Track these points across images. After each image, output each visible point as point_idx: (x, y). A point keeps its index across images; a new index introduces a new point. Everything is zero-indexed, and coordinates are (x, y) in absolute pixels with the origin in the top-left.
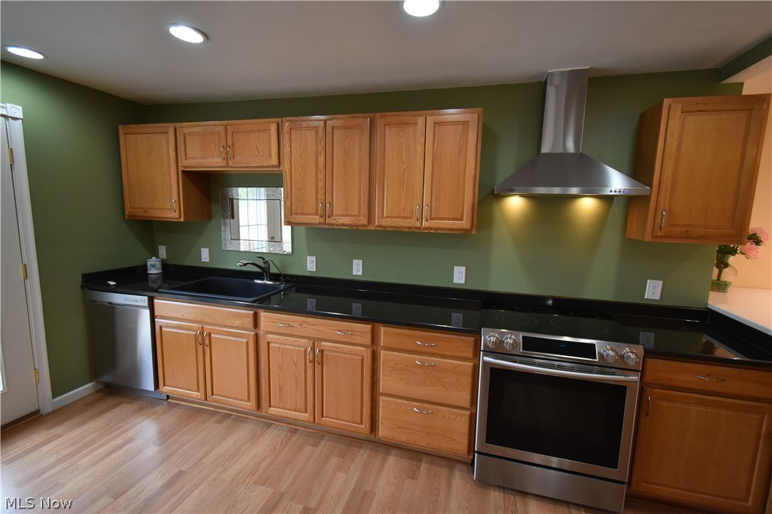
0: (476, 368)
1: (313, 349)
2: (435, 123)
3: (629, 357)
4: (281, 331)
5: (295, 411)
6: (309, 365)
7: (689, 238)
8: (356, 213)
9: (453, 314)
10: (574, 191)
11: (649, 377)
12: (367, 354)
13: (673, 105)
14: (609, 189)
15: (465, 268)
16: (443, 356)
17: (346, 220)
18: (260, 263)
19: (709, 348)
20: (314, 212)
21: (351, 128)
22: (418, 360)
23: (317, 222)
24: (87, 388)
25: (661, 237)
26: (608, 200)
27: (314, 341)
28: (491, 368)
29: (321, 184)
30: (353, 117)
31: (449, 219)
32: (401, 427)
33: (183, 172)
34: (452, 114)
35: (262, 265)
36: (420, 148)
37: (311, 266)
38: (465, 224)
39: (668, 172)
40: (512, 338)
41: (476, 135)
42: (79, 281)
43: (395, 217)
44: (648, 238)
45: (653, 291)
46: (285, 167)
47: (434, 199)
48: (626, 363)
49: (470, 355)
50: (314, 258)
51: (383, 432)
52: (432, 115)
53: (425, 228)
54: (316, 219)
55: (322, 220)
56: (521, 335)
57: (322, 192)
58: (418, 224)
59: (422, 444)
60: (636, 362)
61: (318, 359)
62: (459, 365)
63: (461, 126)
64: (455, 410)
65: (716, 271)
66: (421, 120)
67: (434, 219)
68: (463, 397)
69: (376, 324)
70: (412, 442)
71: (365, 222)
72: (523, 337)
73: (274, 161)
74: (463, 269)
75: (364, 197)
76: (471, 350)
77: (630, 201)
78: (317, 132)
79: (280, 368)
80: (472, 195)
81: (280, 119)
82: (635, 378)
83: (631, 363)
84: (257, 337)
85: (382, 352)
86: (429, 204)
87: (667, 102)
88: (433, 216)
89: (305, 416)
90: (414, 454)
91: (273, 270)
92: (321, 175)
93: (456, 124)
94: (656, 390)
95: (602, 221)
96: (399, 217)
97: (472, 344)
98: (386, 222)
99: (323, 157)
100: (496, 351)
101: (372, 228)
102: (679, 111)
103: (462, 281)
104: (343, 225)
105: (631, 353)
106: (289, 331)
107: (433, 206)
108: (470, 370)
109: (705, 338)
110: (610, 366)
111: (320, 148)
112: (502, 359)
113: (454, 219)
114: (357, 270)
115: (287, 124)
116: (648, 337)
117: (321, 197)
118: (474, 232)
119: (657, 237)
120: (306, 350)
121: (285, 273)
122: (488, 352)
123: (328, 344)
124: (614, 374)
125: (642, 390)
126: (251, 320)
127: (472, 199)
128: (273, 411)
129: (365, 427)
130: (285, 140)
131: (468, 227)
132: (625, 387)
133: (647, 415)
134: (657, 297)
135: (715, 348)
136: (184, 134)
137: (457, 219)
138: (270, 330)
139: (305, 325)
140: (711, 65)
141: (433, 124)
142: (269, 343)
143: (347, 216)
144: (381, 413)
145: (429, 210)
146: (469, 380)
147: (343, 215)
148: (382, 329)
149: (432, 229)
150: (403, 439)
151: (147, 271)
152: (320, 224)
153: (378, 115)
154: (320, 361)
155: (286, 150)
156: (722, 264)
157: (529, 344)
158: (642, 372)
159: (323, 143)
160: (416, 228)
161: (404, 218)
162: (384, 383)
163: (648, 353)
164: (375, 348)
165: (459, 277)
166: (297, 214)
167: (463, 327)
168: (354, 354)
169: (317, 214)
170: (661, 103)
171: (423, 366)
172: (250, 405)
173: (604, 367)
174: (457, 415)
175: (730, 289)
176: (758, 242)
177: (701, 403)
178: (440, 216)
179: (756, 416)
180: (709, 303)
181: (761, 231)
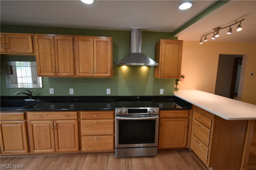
0: (114, 121)
1: (53, 124)
2: (97, 41)
3: (156, 111)
4: (38, 119)
5: (47, 149)
6: (52, 130)
7: (168, 77)
8: (69, 71)
9: (107, 104)
10: (142, 64)
11: (161, 116)
12: (76, 122)
13: (163, 41)
14: (150, 64)
16: (104, 119)
17: (65, 74)
18: (27, 92)
19: (175, 106)
20: (51, 71)
21: (65, 40)
22: (95, 122)
23: (53, 75)
25: (162, 77)
26: (149, 67)
27: (53, 121)
28: (119, 120)
29: (53, 61)
30: (65, 36)
31: (103, 73)
32: (90, 146)
34: (104, 38)
35: (28, 93)
36: (92, 49)
37: (52, 92)
38: (109, 75)
39: (163, 59)
40: (124, 110)
41: (110, 46)
43: (85, 73)
44: (159, 78)
45: (162, 92)
46: (36, 53)
47: (98, 66)
48: (155, 113)
49: (112, 117)
50: (53, 89)
51: (84, 149)
52: (96, 38)
53: (95, 76)
54: (52, 74)
55: (55, 74)
56: (127, 109)
57: (54, 64)
58: (93, 75)
59: (98, 150)
60: (158, 112)
61: (55, 127)
62: (109, 121)
63: (105, 42)
64: (109, 136)
65: (175, 85)
66: (92, 39)
67: (98, 73)
68: (111, 132)
69: (79, 111)
70: (94, 150)
71: (73, 75)
72: (128, 109)
73: (31, 51)
74: (110, 89)
75: (72, 66)
76: (113, 115)
77: (155, 67)
78: (50, 41)
79: (38, 134)
80: (110, 65)
81: (33, 34)
82: (157, 117)
83: (156, 113)
84: (26, 123)
85: (82, 121)
86: (96, 68)
87: (161, 40)
88: (98, 72)
89: (51, 150)
90: (95, 154)
91: (34, 95)
92: (53, 57)
93: (104, 42)
94: (163, 119)
96: (86, 73)
97: (113, 114)
98: (81, 75)
99: (53, 50)
100: (120, 115)
101: (76, 77)
102: (164, 43)
104: (64, 76)
105: (156, 110)
106: (42, 118)
107: (98, 69)
108: (113, 122)
109: (174, 103)
110: (151, 114)
111: (52, 47)
112: (122, 117)
113: (105, 73)
114: (71, 92)
115: (36, 36)
116: (161, 105)
117: (54, 65)
118: (112, 77)
119: (161, 77)
120: (50, 125)
121: (40, 95)
122: (118, 115)
123: (59, 121)
124: (152, 116)
125: (159, 120)
126: (23, 116)
127: (111, 67)
128: (36, 151)
129: (77, 149)
130: (36, 43)
131: (110, 75)
132: (155, 120)
133: (161, 126)
134: (163, 94)
135: (176, 106)
137: (106, 73)
138: (32, 119)
139: (49, 115)
140: (171, 32)
141: (96, 41)
142: (32, 125)
143: (65, 73)
144: (83, 142)
145: (96, 70)
146: (112, 125)
147: (64, 72)
148: (81, 113)
149: (98, 77)
150: (91, 150)
152: (54, 76)
153: (75, 36)
154: (56, 128)
155: (36, 47)
156: (177, 84)
157: (130, 111)
158: (159, 115)
159: (53, 45)
160: (92, 76)
161: (88, 73)
162: (83, 132)
163: (161, 109)
164: (79, 120)
165: (108, 92)
166: (43, 72)
167: (111, 108)
168: (71, 123)
169: (52, 72)
170: (160, 40)
171: (97, 123)
172: (25, 151)
173: (150, 115)
174: (109, 137)
175: (179, 90)
176: (184, 78)
177: (173, 121)
178: (100, 72)
179: (184, 122)
180: (174, 94)
181: (184, 75)
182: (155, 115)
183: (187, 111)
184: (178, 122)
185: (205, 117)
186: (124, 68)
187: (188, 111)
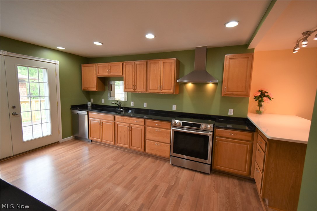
0: (171, 131)
1: (129, 126)
2: (164, 63)
3: (208, 127)
4: (121, 121)
5: (124, 144)
6: (128, 131)
7: (234, 95)
8: (143, 88)
11: (216, 134)
12: (142, 127)
15: (175, 105)
16: (163, 128)
17: (140, 90)
18: (117, 103)
20: (131, 88)
21: (141, 64)
22: (156, 129)
23: (132, 91)
24: (71, 138)
25: (225, 95)
27: (129, 124)
28: (174, 131)
29: (133, 80)
30: (142, 61)
31: (167, 90)
32: (152, 149)
33: (98, 77)
36: (159, 70)
37: (132, 104)
38: (172, 91)
39: (226, 76)
40: (179, 122)
42: (70, 107)
43: (153, 89)
45: (231, 112)
46: (124, 75)
48: (208, 129)
49: (169, 128)
50: (133, 102)
51: (147, 150)
53: (161, 93)
54: (132, 90)
55: (134, 90)
56: (182, 121)
57: (133, 82)
58: (159, 91)
59: (158, 154)
61: (130, 129)
62: (167, 131)
63: (170, 63)
64: (166, 144)
66: (160, 62)
67: (164, 90)
68: (168, 140)
69: (145, 119)
70: (155, 154)
71: (145, 91)
73: (121, 74)
75: (145, 84)
76: (170, 126)
78: (132, 66)
79: (121, 132)
81: (123, 62)
82: (211, 133)
84: (115, 123)
85: (147, 127)
87: (226, 55)
88: (163, 89)
89: (127, 146)
90: (156, 157)
91: (122, 106)
92: (133, 78)
94: (219, 138)
95: (215, 91)
96: (154, 89)
97: (170, 124)
98: (151, 91)
99: (134, 72)
100: (175, 126)
101: (147, 92)
102: (229, 58)
103: (175, 109)
104: (139, 92)
106: (123, 121)
110: (204, 130)
111: (133, 70)
112: (177, 128)
114: (145, 106)
115: (125, 63)
117: (133, 84)
118: (174, 94)
120: (127, 127)
121: (125, 107)
122: (173, 126)
123: (133, 125)
124: (205, 132)
125: (214, 137)
126: (113, 118)
128: (118, 144)
129: (142, 149)
130: (124, 68)
131: (173, 92)
132: (208, 136)
133: (216, 145)
134: (232, 114)
136: (98, 67)
137: (170, 90)
138: (118, 121)
139: (127, 119)
140: (244, 44)
142: (118, 125)
143: (140, 89)
144: (147, 145)
145: (162, 87)
146: (170, 135)
147: (139, 89)
148: (147, 120)
149: (163, 93)
150: (153, 153)
151: (87, 105)
152: (133, 91)
153: (149, 60)
154: (131, 130)
155: (124, 71)
156: (260, 105)
157: (183, 124)
158: (213, 132)
159: (134, 69)
160: (159, 92)
161: (155, 90)
162: (148, 136)
163: (215, 127)
164: (145, 126)
165: (174, 108)
166: (127, 89)
168: (140, 128)
169: (132, 89)
171: (158, 131)
172: (113, 143)
174: (167, 145)
177: (230, 142)
178: (165, 89)
179: (245, 146)
180: (248, 116)
182: (208, 131)
184: (237, 144)
186: (190, 85)
187: (251, 133)
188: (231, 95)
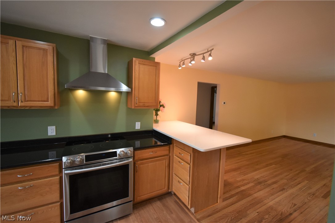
0: (61, 178)
2: (23, 46)
3: (128, 153)
7: (145, 107)
9: (49, 153)
11: (136, 158)
13: (136, 61)
14: (120, 89)
19: (156, 143)
22: (19, 187)
25: (137, 107)
26: (120, 93)
31: (39, 101)
38: (50, 103)
39: (137, 84)
40: (80, 158)
41: (52, 57)
44: (133, 108)
45: (138, 126)
47: (26, 89)
48: (128, 155)
49: (57, 173)
52: (21, 41)
53: (21, 107)
58: (15, 104)
60: (131, 154)
63: (42, 51)
65: (155, 117)
66: (11, 42)
67: (28, 101)
68: (55, 196)
72: (86, 156)
74: (54, 127)
76: (57, 170)
77: (128, 93)
80: (53, 88)
82: (131, 160)
83: (129, 155)
86: (23, 92)
87: (134, 59)
88: (27, 99)
93: (39, 50)
94: (139, 162)
95: (119, 101)
97: (58, 167)
100: (72, 166)
102: (138, 63)
103: (54, 134)
105: (128, 150)
107: (26, 92)
108: (58, 180)
109: (154, 140)
110: (123, 158)
112: (76, 169)
113: (42, 101)
116: (138, 143)
118: (56, 108)
119: (135, 107)
122: (67, 168)
124: (124, 161)
125: (134, 164)
127: (53, 91)
131: (52, 105)
132: (128, 165)
133: (137, 172)
134: (139, 128)
137: (44, 101)
140: (147, 50)
141: (21, 46)
145: (23, 96)
146: (58, 186)
149: (27, 107)
156: (157, 115)
157: (88, 158)
158: (134, 157)
160: (14, 107)
163: (135, 149)
165: (52, 132)
167: (57, 158)
170: (133, 59)
171: (24, 188)
173: (121, 159)
174: (51, 207)
175: (159, 122)
176: (164, 107)
177: (151, 162)
178: (31, 100)
179: (165, 161)
180: (153, 127)
181: (164, 104)
182: (128, 158)
183: (167, 148)
184: (157, 162)
185: (185, 152)
186: (81, 94)
187: (168, 146)
188: (142, 107)
